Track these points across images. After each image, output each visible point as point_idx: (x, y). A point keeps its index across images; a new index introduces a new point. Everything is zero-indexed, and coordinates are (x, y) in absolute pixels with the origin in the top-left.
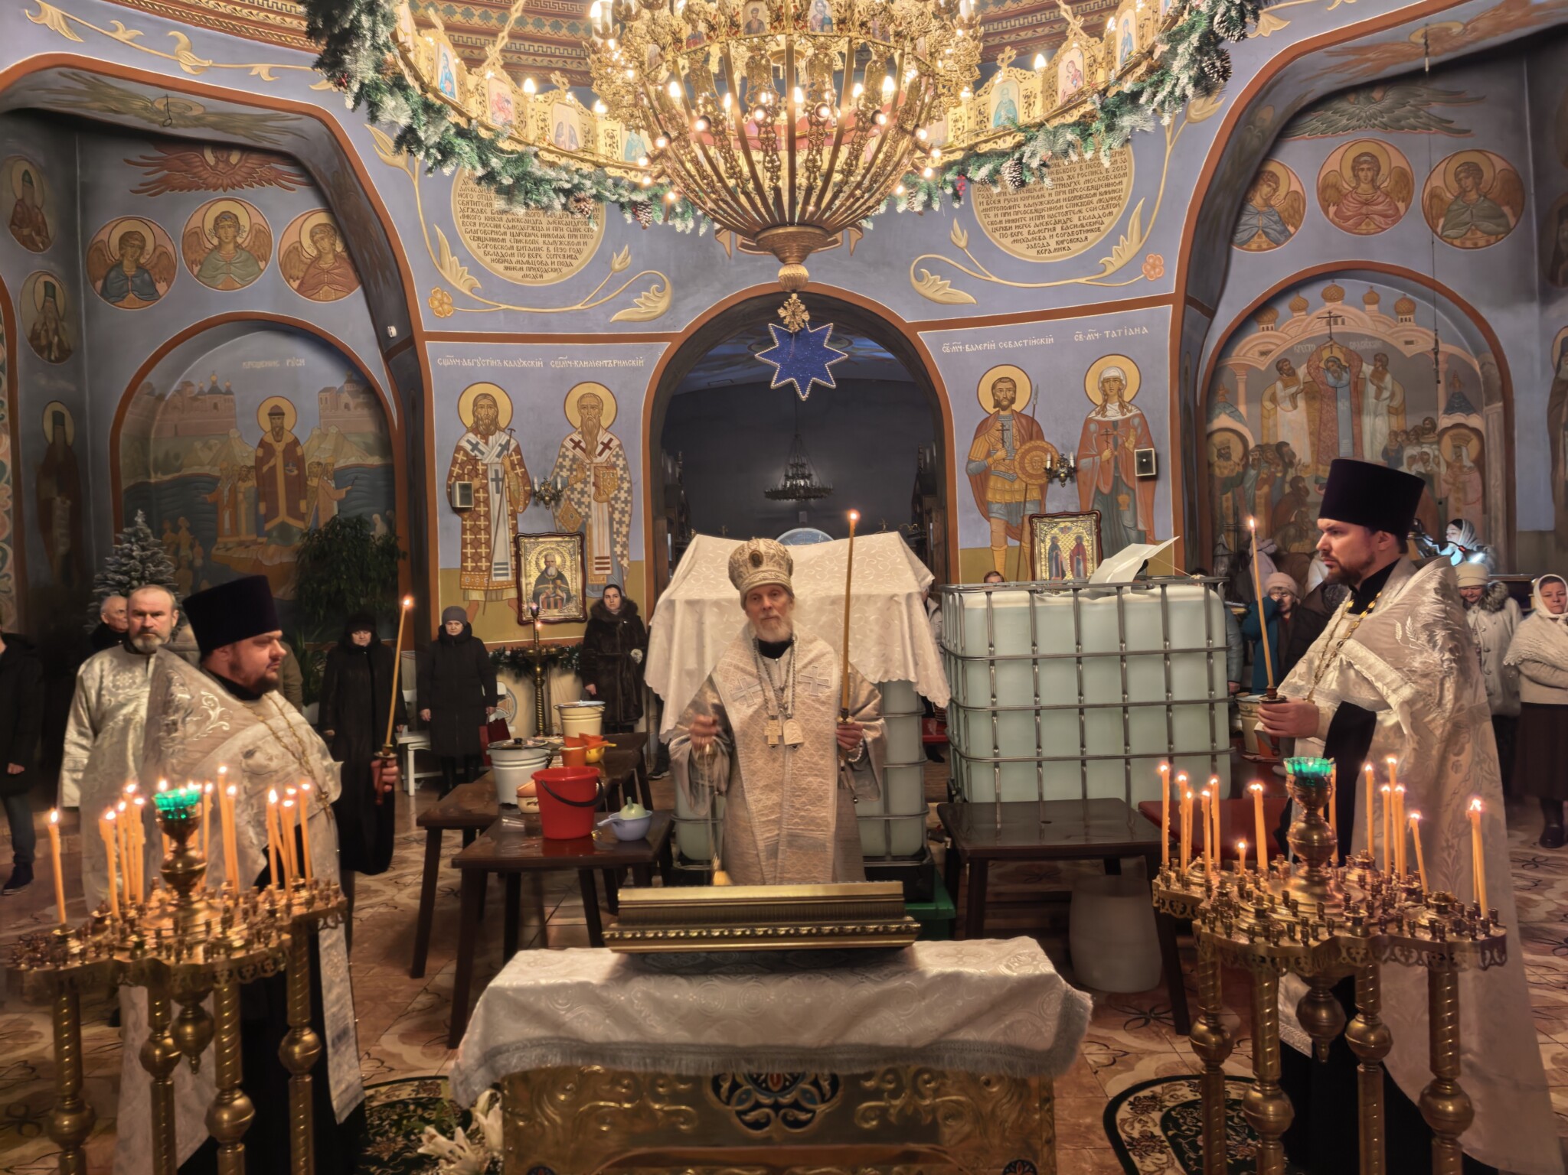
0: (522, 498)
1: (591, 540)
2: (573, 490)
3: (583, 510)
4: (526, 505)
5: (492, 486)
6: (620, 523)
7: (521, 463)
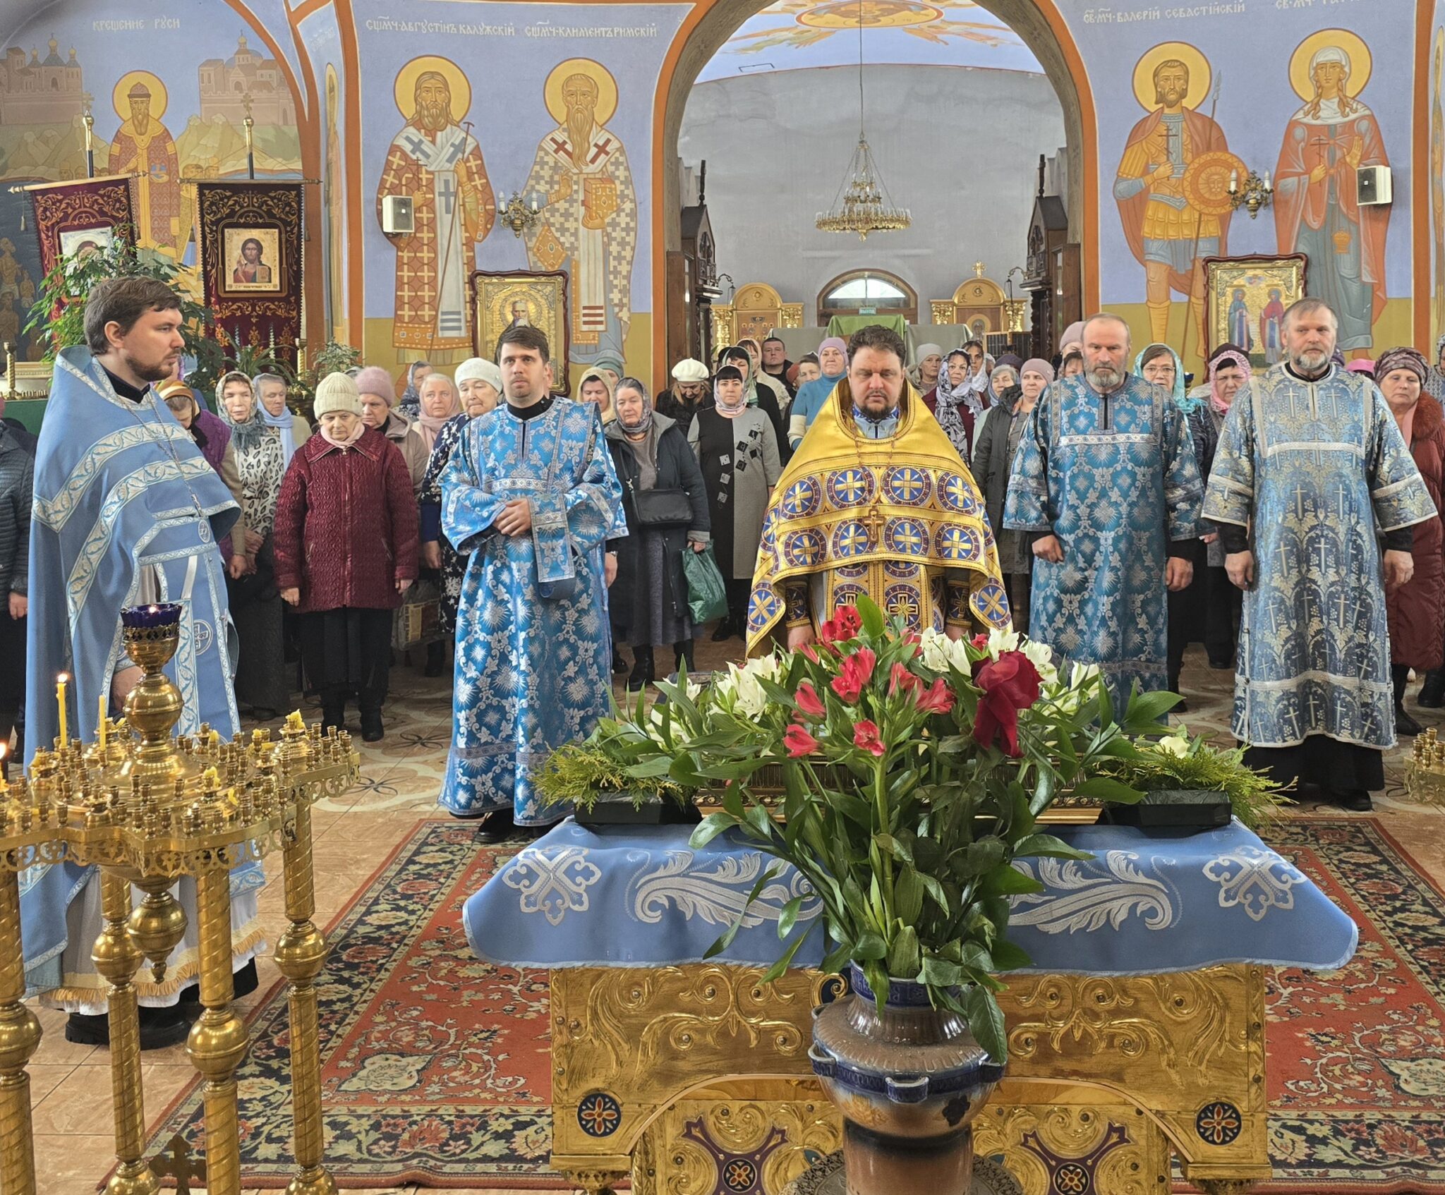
0: (481, 221)
1: (577, 282)
2: (554, 211)
3: (567, 240)
4: (488, 230)
5: (440, 202)
6: (619, 258)
7: (482, 171)
